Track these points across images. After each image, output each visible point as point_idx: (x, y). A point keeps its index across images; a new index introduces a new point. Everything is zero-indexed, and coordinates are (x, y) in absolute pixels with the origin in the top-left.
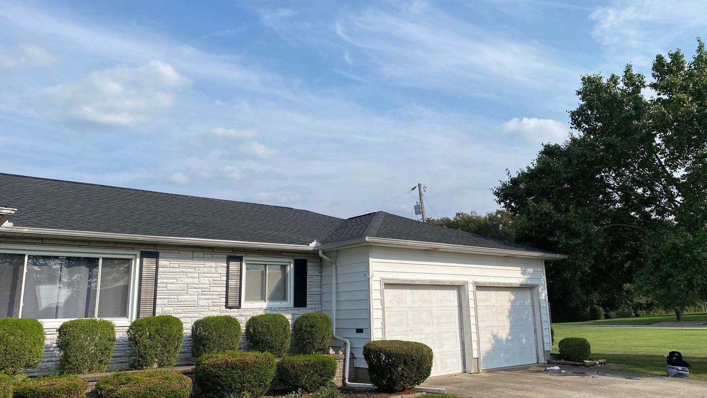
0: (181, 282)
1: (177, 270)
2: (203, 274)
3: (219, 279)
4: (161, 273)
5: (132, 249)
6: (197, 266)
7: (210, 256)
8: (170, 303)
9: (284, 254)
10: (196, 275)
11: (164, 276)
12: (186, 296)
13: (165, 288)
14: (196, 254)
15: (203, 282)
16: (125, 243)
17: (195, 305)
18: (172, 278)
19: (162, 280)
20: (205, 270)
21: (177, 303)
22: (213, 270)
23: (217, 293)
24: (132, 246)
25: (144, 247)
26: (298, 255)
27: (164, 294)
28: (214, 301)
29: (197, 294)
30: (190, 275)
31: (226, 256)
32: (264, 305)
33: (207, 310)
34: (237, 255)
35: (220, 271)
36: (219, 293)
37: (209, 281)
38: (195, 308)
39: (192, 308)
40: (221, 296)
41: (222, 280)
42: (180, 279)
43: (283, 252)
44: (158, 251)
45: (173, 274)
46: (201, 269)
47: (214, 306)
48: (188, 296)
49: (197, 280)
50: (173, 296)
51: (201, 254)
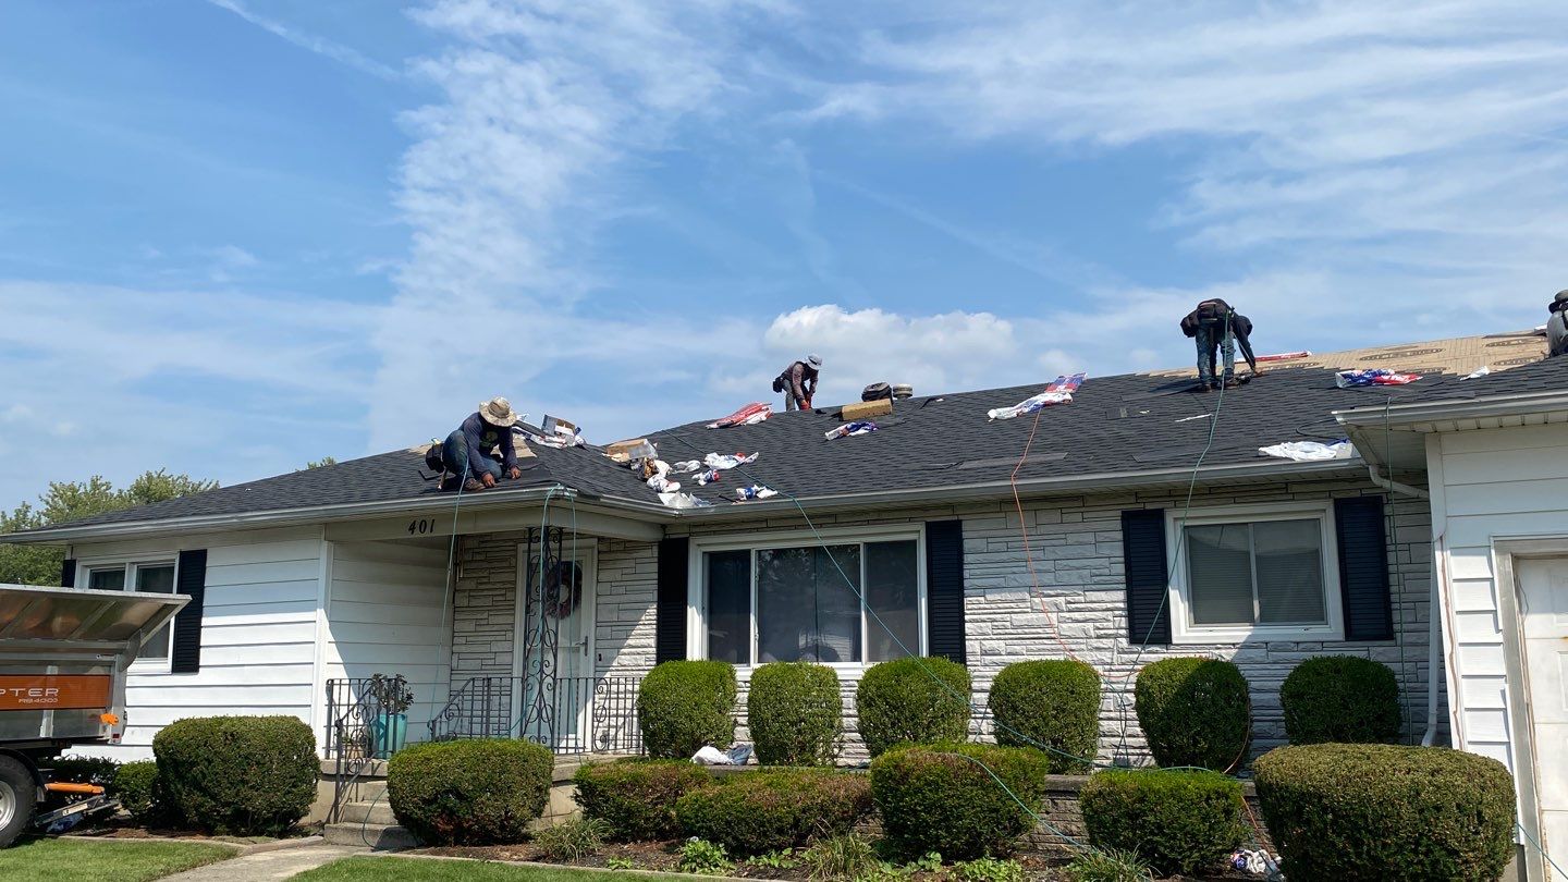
0: (1017, 584)
1: (1004, 556)
2: (1065, 562)
3: (1107, 571)
4: (972, 566)
5: (911, 520)
6: (1048, 543)
7: (1078, 517)
8: (995, 632)
9: (1295, 488)
10: (1049, 565)
11: (978, 572)
12: (1029, 616)
13: (982, 599)
14: (1043, 517)
15: (1066, 580)
16: (896, 510)
17: (1053, 636)
18: (997, 576)
19: (977, 582)
20: (1069, 551)
21: (1012, 631)
22: (1090, 550)
23: (1104, 606)
24: (909, 515)
25: (932, 513)
26: (1348, 486)
27: (980, 611)
28: (1098, 624)
29: (1054, 609)
30: (1033, 565)
31: (1119, 513)
32: (1240, 633)
33: (1083, 646)
34: (1149, 507)
35: (1107, 552)
36: (1109, 605)
37: (1081, 577)
38: (1053, 642)
39: (1045, 641)
40: (1117, 613)
41: (1113, 572)
42: (1012, 576)
43: (1294, 483)
44: (961, 518)
45: (995, 565)
46: (1057, 550)
47: (1098, 637)
48: (1034, 616)
49: (1051, 576)
50: (999, 616)
51: (1055, 516)
